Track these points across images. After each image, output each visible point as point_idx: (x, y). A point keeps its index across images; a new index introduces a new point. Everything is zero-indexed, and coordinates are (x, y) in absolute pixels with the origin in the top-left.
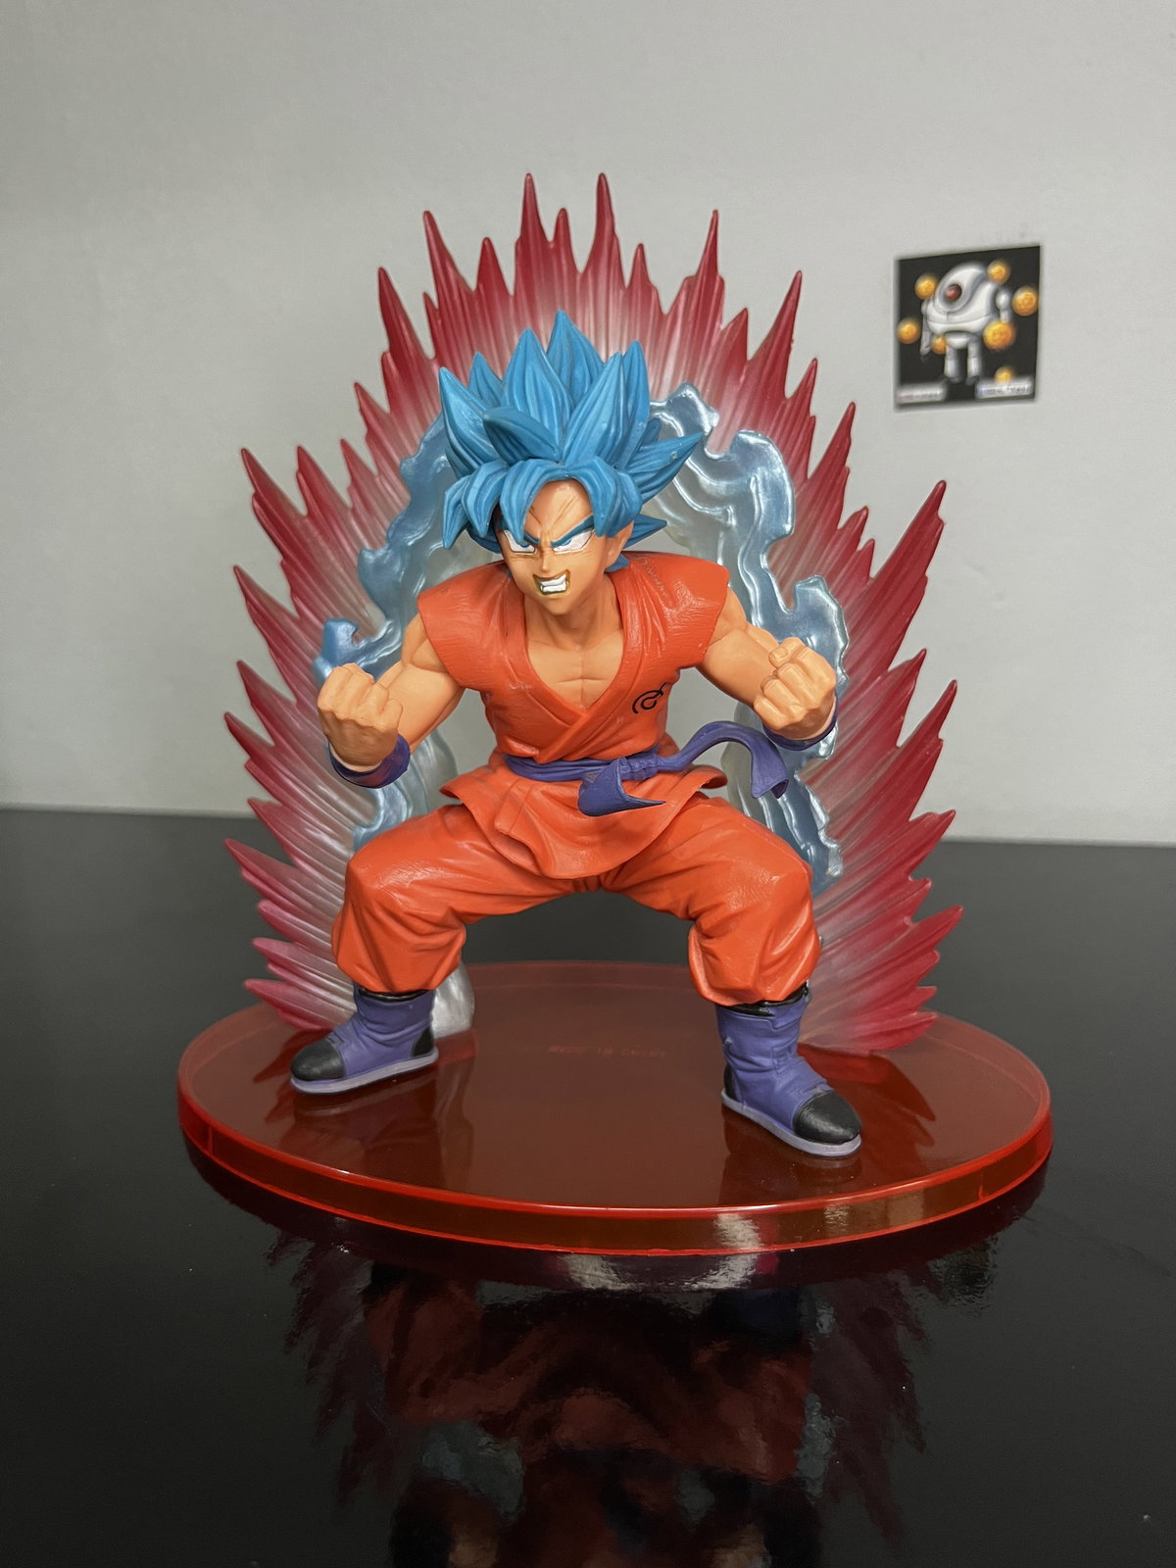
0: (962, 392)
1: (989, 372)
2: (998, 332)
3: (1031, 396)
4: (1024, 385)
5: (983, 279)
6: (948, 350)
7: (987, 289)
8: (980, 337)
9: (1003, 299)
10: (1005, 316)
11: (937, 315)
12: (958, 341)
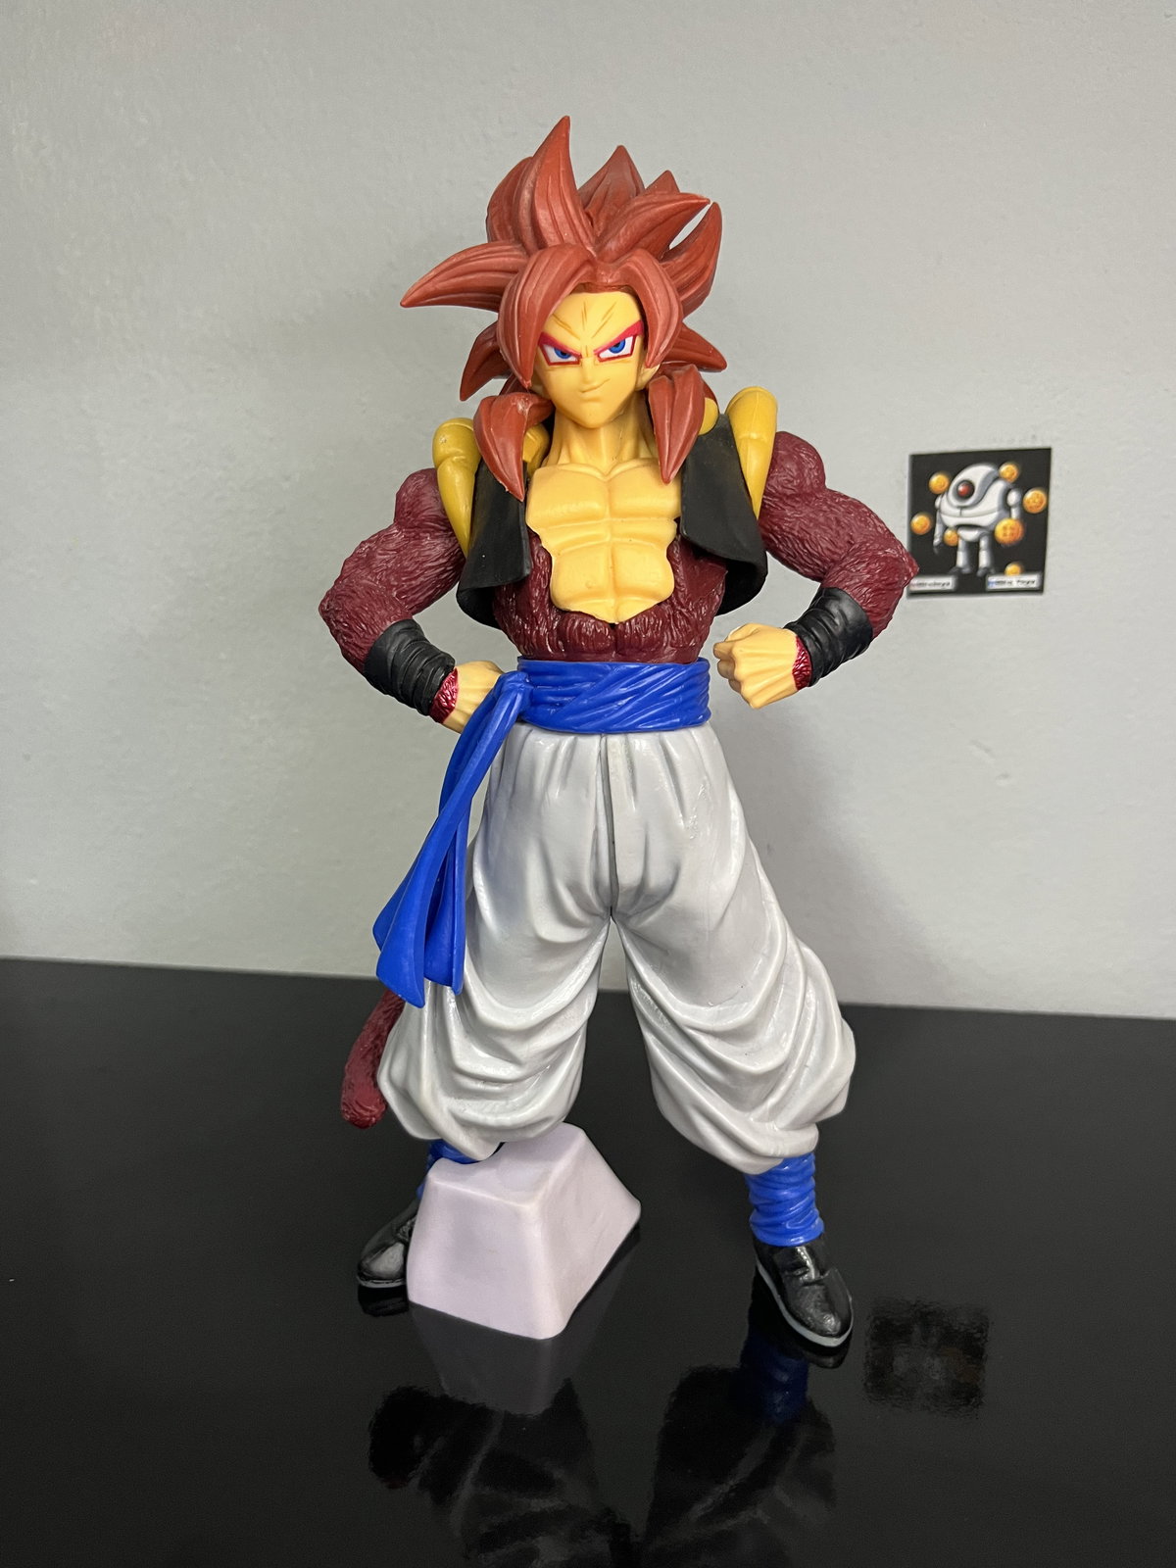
0: (972, 584)
1: (999, 566)
2: (1008, 529)
3: (1040, 590)
4: (1033, 579)
6: (961, 545)
7: (999, 487)
8: (991, 530)
9: (1015, 496)
10: (1015, 513)
11: (948, 507)
12: (970, 535)
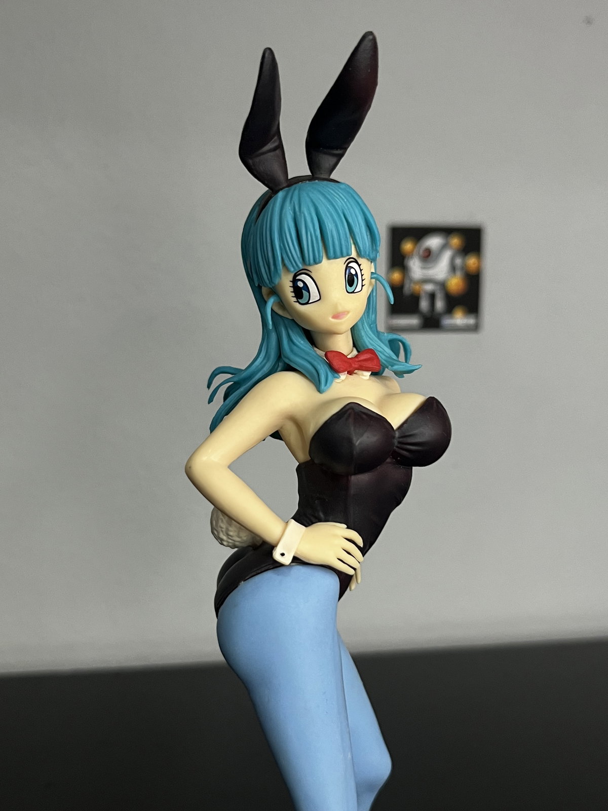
0: (431, 323)
1: (450, 309)
3: (475, 328)
4: (471, 321)
5: (444, 247)
7: (448, 254)
8: (443, 285)
9: (458, 261)
10: (460, 273)
11: (416, 268)
12: (429, 287)
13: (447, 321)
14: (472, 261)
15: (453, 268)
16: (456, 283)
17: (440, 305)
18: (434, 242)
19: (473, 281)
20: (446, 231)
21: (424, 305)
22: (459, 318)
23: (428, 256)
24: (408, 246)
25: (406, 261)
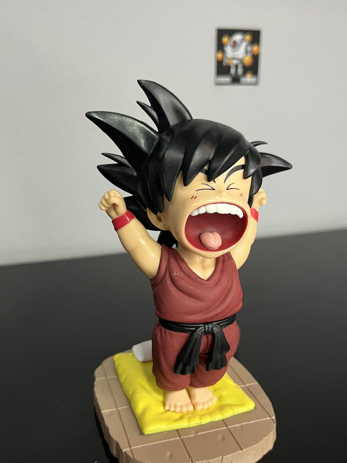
0: (236, 80)
1: (245, 73)
3: (256, 84)
4: (254, 80)
5: (243, 40)
6: (232, 65)
7: (244, 44)
8: (241, 61)
9: (249, 48)
10: (250, 54)
12: (235, 62)
13: (243, 80)
14: (255, 48)
15: (247, 52)
16: (248, 60)
17: (240, 71)
18: (238, 37)
19: (256, 58)
20: (244, 32)
21: (233, 71)
22: (249, 78)
23: (235, 45)
24: (225, 39)
25: (224, 47)
